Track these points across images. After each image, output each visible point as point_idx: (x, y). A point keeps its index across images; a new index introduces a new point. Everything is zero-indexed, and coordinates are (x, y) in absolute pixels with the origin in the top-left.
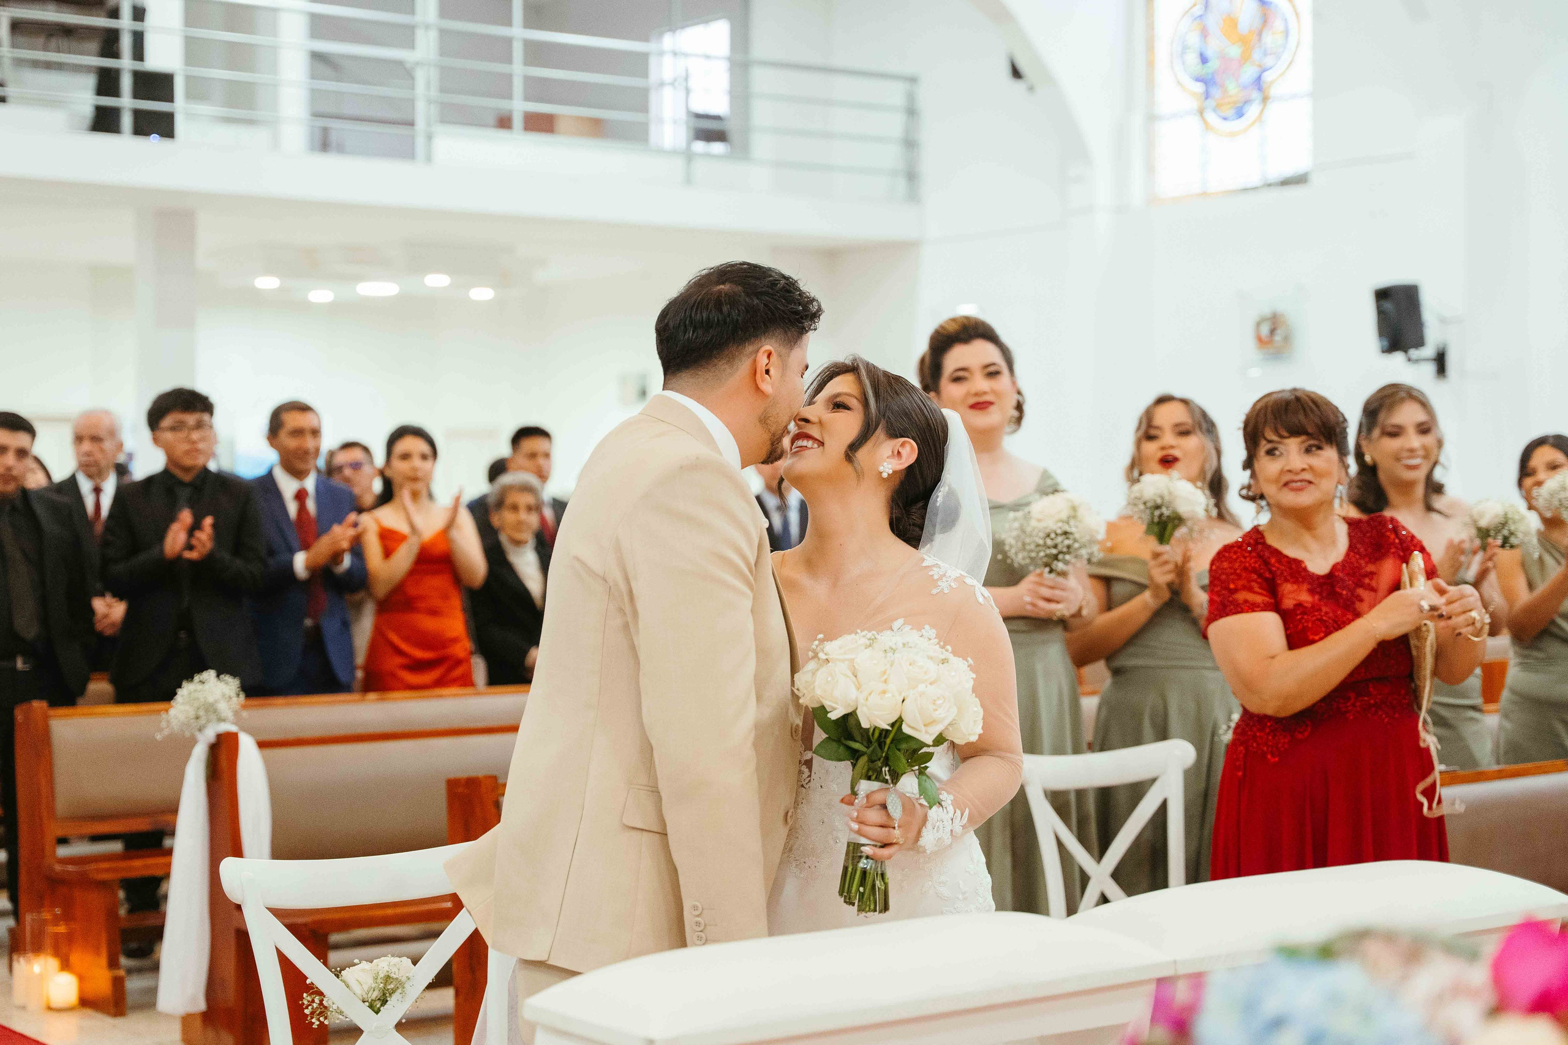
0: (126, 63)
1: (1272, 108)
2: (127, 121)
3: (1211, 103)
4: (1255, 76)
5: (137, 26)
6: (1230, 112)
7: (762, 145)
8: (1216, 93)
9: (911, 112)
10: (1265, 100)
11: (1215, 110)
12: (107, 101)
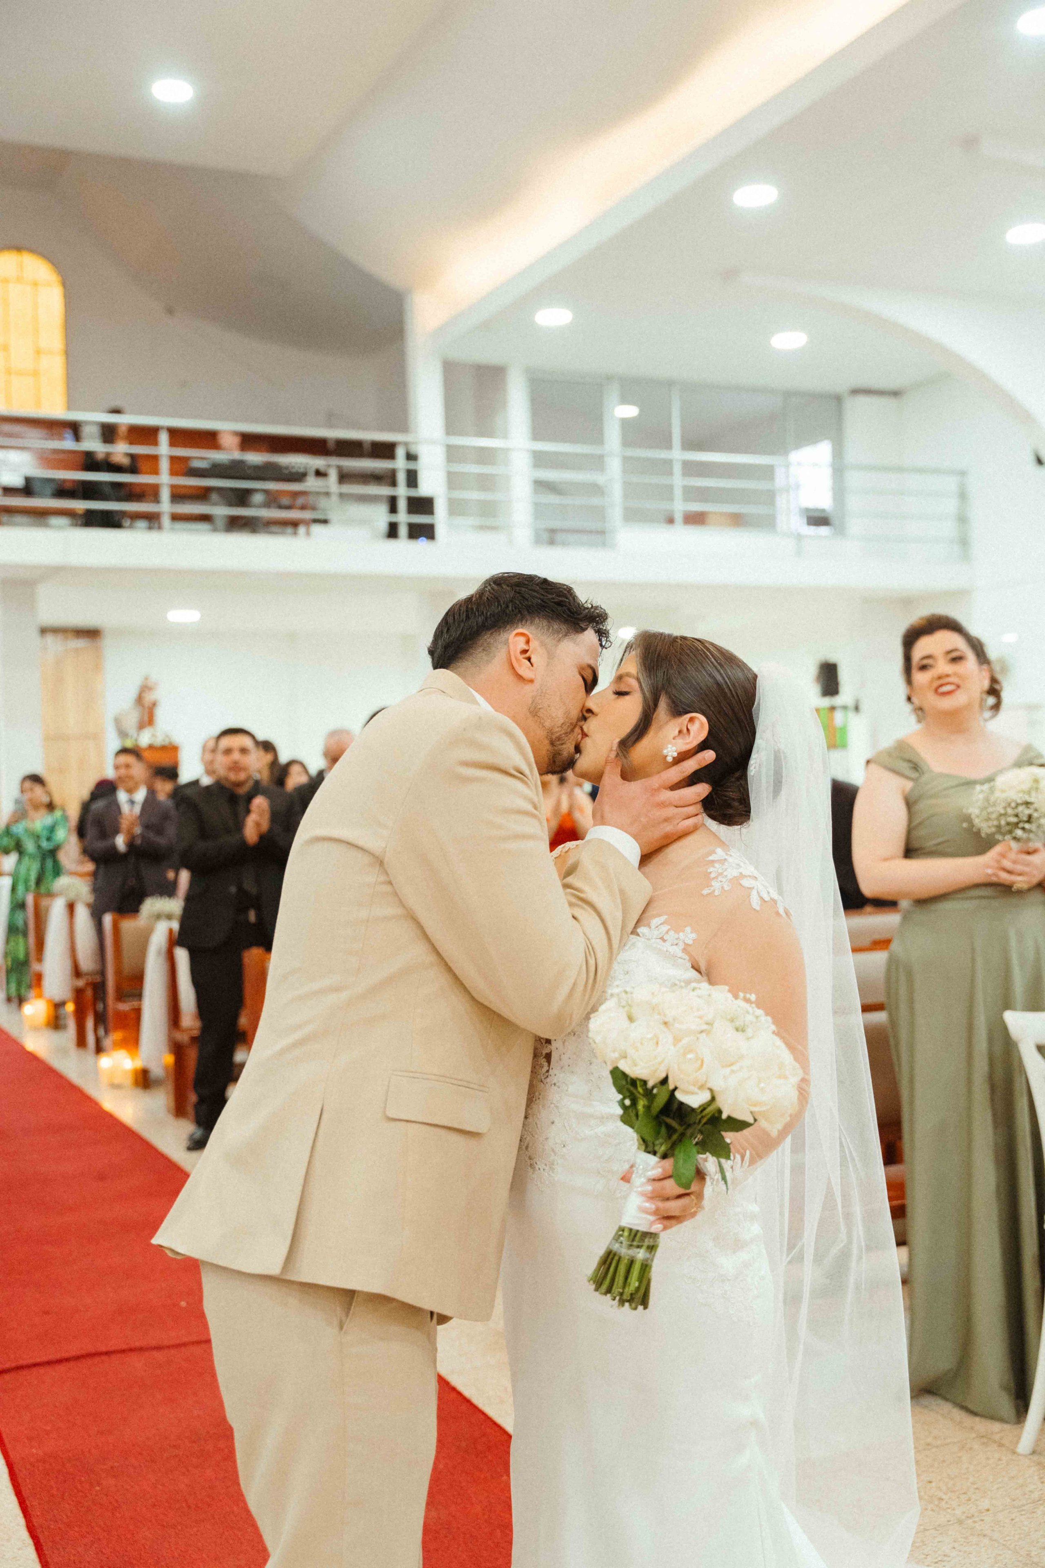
0: (402, 490)
2: (403, 531)
5: (411, 466)
7: (855, 526)
9: (963, 496)
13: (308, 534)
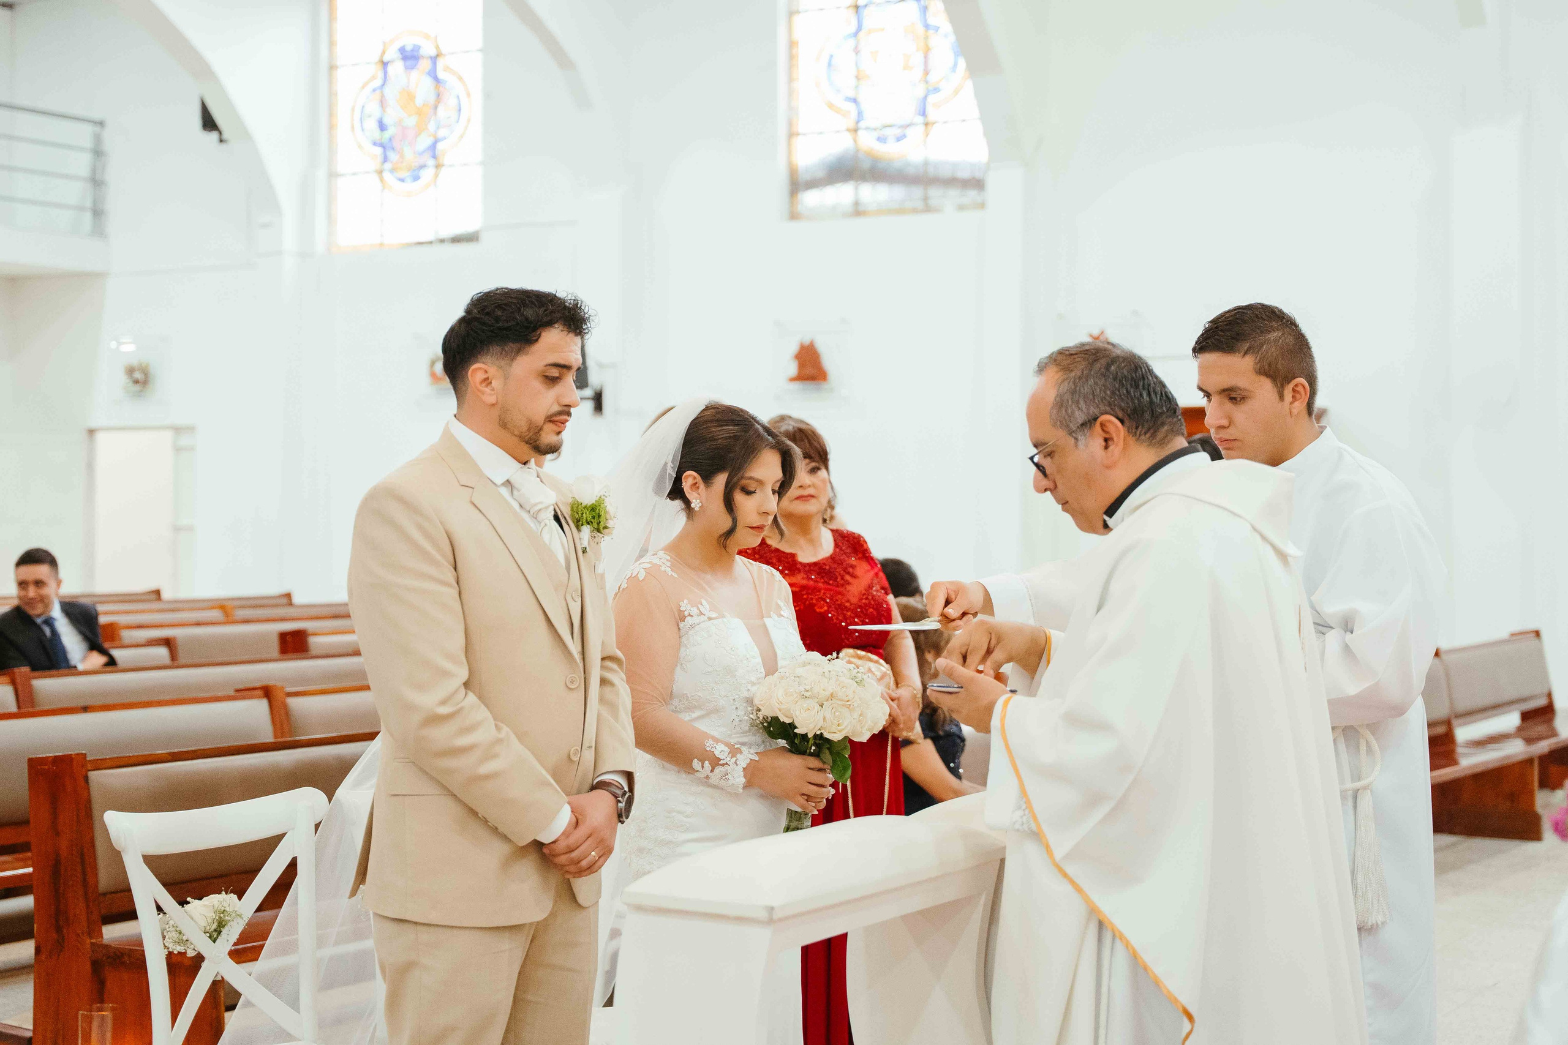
1: (443, 170)
3: (388, 166)
4: (430, 145)
6: (406, 175)
8: (392, 156)
10: (438, 166)
11: (392, 172)
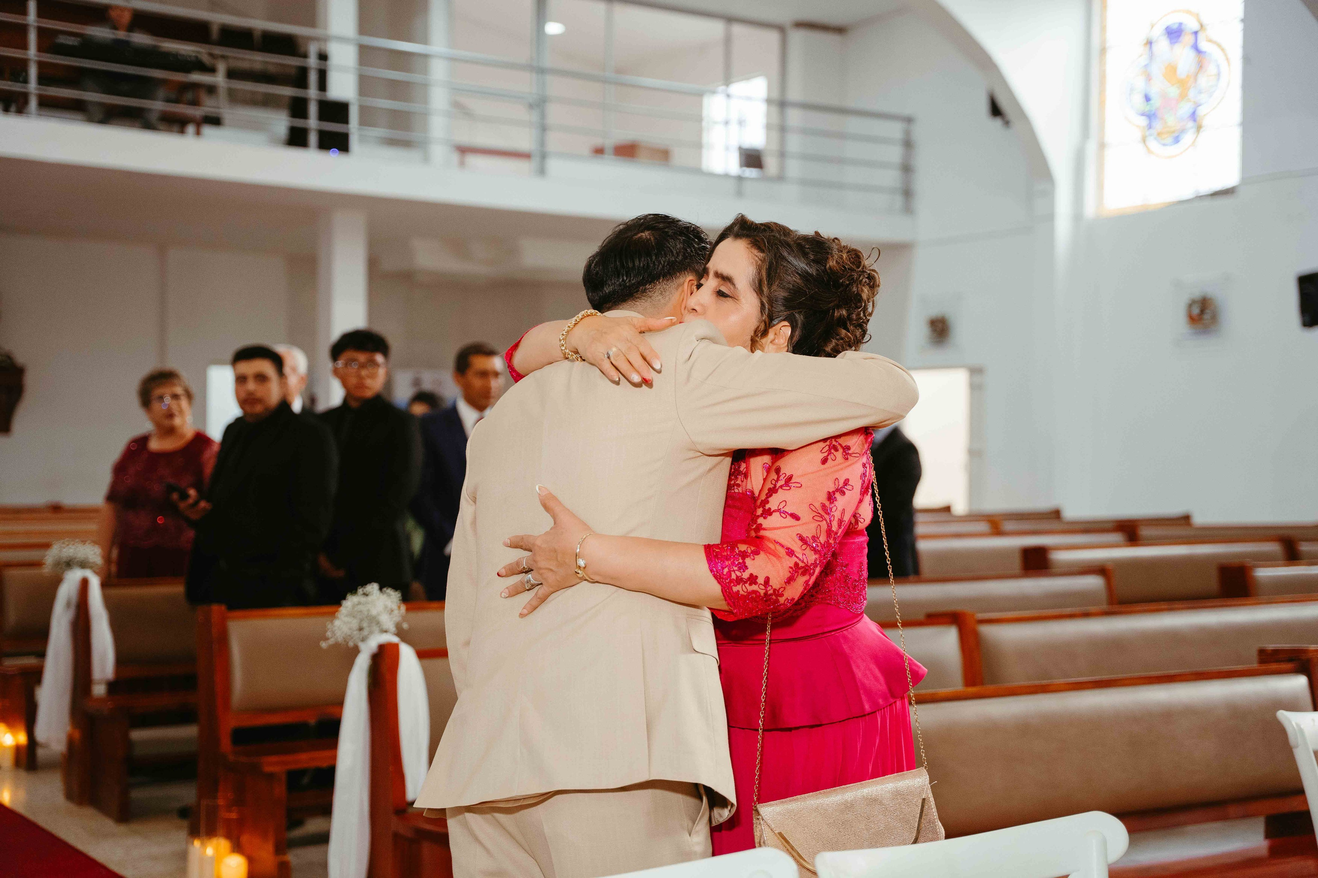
0: (312, 92)
1: (1203, 134)
2: (313, 138)
3: (1152, 132)
4: (1191, 111)
5: (322, 66)
6: (1169, 140)
8: (1158, 126)
9: (908, 144)
10: (1199, 128)
11: (1155, 139)
12: (299, 123)
13: (198, 133)
